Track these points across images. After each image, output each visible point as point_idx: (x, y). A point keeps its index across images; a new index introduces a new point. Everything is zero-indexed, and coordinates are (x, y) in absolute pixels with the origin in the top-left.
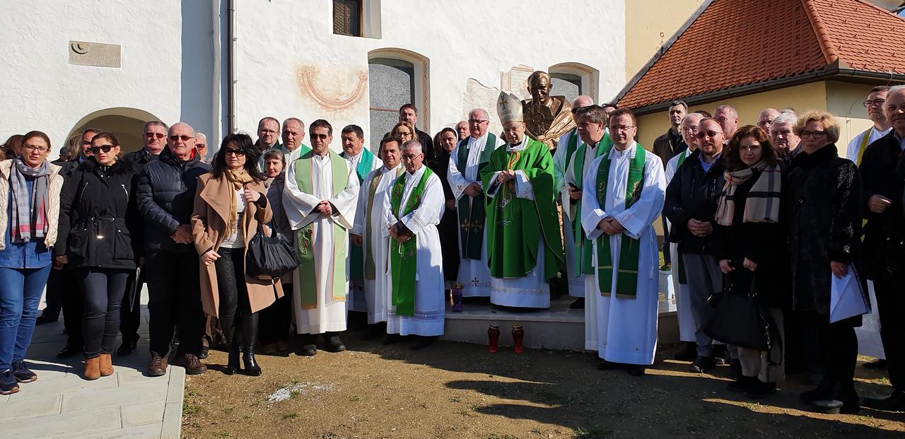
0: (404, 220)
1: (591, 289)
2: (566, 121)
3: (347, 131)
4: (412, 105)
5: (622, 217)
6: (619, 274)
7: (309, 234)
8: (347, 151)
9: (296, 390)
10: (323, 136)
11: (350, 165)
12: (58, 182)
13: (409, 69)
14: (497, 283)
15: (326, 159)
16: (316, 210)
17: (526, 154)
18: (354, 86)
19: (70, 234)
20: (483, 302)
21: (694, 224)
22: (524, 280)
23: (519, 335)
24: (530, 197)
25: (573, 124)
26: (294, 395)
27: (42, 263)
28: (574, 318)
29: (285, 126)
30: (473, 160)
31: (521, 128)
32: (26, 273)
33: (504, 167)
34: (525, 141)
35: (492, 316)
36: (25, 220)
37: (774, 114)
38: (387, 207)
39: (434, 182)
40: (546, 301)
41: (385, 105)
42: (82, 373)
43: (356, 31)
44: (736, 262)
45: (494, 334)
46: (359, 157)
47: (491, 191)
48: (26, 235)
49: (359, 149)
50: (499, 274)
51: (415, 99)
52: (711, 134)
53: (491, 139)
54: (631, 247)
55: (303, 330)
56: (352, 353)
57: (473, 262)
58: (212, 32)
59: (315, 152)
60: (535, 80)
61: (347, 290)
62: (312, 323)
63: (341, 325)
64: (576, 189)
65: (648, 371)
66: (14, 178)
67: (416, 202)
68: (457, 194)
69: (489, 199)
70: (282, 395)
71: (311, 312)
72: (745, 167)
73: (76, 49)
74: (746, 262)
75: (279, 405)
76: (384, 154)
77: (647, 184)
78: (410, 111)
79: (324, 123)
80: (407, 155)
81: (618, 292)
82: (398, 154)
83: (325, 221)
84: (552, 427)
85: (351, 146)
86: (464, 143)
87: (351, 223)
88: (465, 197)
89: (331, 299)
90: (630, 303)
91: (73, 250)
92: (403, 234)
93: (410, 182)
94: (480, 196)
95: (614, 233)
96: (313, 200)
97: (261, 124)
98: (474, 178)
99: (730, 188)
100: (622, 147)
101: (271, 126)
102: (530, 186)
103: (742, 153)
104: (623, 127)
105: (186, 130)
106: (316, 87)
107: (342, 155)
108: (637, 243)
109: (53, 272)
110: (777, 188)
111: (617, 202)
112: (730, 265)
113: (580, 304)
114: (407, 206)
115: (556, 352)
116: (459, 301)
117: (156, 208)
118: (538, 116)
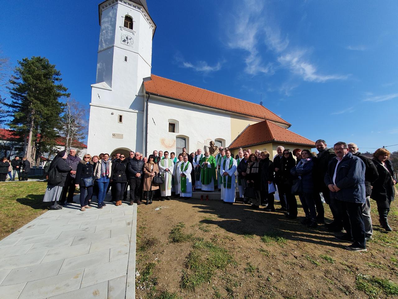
0: (184, 172)
1: (222, 187)
2: (218, 151)
3: (171, 153)
4: (185, 148)
5: (228, 172)
6: (227, 184)
7: (164, 175)
8: (171, 158)
9: (161, 208)
10: (167, 155)
11: (172, 160)
12: (111, 164)
13: (185, 139)
14: (203, 185)
15: (167, 159)
16: (165, 170)
17: (210, 158)
18: (173, 143)
19: (113, 175)
20: (200, 190)
21: (243, 173)
22: (209, 185)
23: (207, 196)
24: (211, 167)
25: (219, 152)
26: (160, 209)
27: (107, 181)
28: (219, 193)
29: (159, 153)
30: (198, 160)
31: (209, 153)
32: (104, 183)
33: (205, 161)
34: (210, 156)
35: (202, 193)
36: (104, 172)
37: (258, 151)
38: (180, 170)
39: (190, 164)
40: (213, 189)
41: (179, 147)
42: (116, 204)
43: (174, 131)
44: (250, 181)
45: (202, 196)
46: (174, 159)
47: (202, 166)
48: (104, 175)
49: (174, 157)
50: (203, 184)
51: (186, 146)
52: (247, 155)
53: (202, 155)
54: (230, 178)
55: (162, 195)
56: (172, 200)
57: (198, 181)
58: (143, 131)
59: (165, 158)
60: (211, 143)
61: (171, 187)
62: (164, 194)
63: (170, 195)
64: (219, 166)
65: (233, 204)
66: (102, 163)
67: (186, 169)
68: (195, 167)
69: (202, 168)
70: (158, 209)
71: (164, 192)
72: (252, 162)
73: (114, 135)
74: (252, 181)
75: (157, 211)
76: (179, 158)
77: (233, 165)
78: (185, 149)
79: (167, 152)
80: (185, 159)
81: (227, 187)
82: (182, 158)
83: (167, 172)
84: (214, 215)
85: (172, 157)
86: (196, 156)
87: (172, 173)
88: (196, 167)
89: (168, 189)
90: (230, 190)
91: (114, 178)
92: (183, 175)
93: (185, 164)
94: (200, 167)
95: (227, 175)
96: (165, 168)
97: (154, 152)
98: (198, 163)
99: (249, 166)
100: (228, 158)
101: (156, 152)
102: (210, 165)
103: (251, 159)
104: (228, 154)
105: (138, 153)
106: (165, 143)
107: (170, 158)
108: (231, 177)
109: (110, 183)
110: (258, 166)
111: (227, 169)
112: (249, 181)
113: (220, 190)
114: (184, 170)
115: (215, 200)
116: (195, 190)
117: (132, 170)
118: (212, 150)
